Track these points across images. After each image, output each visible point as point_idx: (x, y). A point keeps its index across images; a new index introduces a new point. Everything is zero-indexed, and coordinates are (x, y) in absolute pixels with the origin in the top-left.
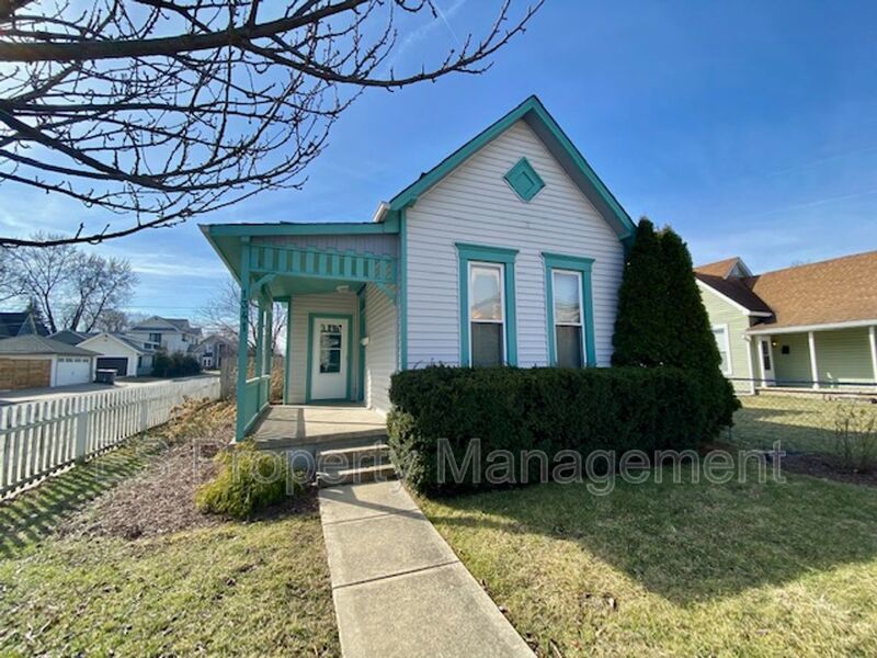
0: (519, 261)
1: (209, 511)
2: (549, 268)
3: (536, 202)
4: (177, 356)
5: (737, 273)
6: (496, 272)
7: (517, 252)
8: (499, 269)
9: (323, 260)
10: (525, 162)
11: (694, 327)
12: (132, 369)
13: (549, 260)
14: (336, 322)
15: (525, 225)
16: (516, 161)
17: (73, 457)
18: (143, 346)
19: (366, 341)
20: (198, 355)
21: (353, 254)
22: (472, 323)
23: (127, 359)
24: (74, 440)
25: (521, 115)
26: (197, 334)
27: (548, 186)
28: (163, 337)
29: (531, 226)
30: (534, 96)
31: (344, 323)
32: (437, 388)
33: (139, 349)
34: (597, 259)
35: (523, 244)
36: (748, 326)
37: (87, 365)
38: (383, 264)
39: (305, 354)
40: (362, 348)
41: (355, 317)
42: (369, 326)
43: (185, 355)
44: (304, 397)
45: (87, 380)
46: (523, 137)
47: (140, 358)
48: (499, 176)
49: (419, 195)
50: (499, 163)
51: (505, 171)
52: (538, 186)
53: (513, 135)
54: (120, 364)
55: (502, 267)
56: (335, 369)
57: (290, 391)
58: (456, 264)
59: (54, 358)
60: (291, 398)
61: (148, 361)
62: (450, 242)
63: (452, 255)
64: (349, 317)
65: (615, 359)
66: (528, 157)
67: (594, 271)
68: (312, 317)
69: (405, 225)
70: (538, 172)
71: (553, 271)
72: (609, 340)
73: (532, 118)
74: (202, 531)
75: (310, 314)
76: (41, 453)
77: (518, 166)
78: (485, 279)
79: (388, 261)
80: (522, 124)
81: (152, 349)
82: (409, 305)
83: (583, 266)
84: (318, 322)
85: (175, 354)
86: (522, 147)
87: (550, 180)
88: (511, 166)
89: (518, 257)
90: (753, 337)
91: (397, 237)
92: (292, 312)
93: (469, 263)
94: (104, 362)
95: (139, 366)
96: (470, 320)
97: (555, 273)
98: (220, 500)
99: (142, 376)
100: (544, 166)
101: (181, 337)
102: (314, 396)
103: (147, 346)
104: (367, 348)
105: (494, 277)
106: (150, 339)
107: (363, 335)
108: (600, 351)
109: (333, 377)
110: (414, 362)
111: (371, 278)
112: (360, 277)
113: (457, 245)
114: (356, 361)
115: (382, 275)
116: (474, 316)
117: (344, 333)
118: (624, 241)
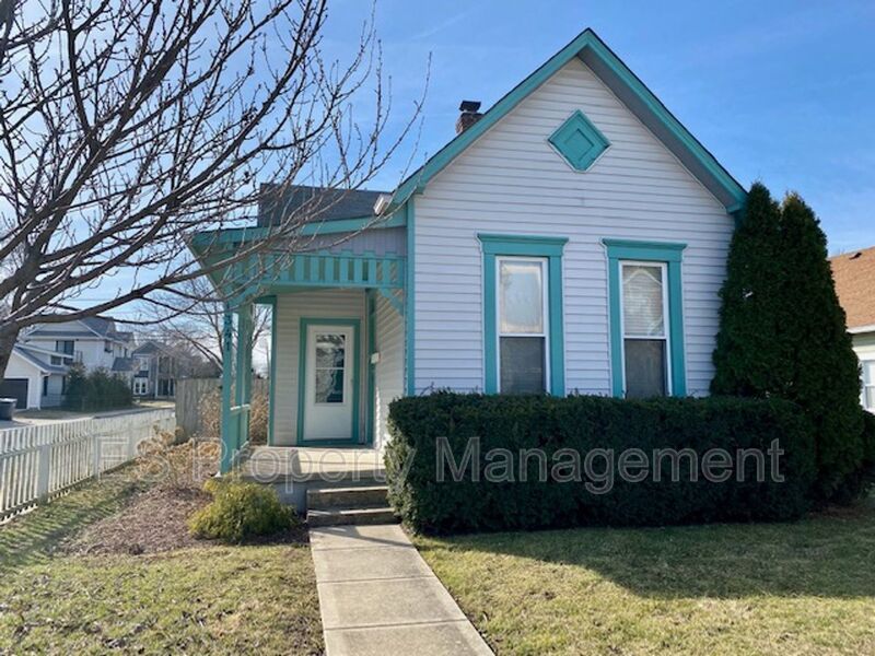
0: (569, 255)
1: (202, 536)
2: (613, 260)
3: (593, 171)
4: (99, 377)
6: (537, 269)
7: (565, 241)
8: (541, 264)
9: (315, 264)
10: (579, 116)
11: (818, 342)
12: (34, 398)
13: (613, 248)
14: (336, 331)
15: (578, 202)
16: (566, 116)
17: (35, 497)
18: (48, 361)
19: (375, 358)
20: (129, 375)
21: (349, 254)
22: (501, 337)
23: (27, 380)
24: (37, 477)
25: (575, 52)
26: (127, 341)
27: (615, 145)
28: (77, 347)
29: (587, 203)
30: (589, 29)
31: (349, 331)
32: (434, 416)
33: (43, 364)
34: (691, 244)
35: (574, 230)
38: (386, 264)
39: (296, 375)
40: (372, 367)
41: (363, 323)
42: (380, 334)
43: (110, 374)
44: (294, 434)
46: (576, 82)
47: (46, 380)
48: (542, 139)
49: (427, 182)
50: (542, 122)
51: (550, 131)
52: (598, 146)
53: (564, 80)
54: (19, 388)
55: (544, 261)
56: (336, 398)
57: (276, 427)
58: (480, 262)
60: (278, 435)
61: (56, 385)
62: (471, 234)
63: (475, 250)
64: (356, 323)
65: (714, 387)
66: (584, 109)
67: (685, 260)
68: (304, 323)
69: (413, 216)
70: (599, 127)
71: (621, 264)
72: (708, 358)
73: (589, 56)
74: (198, 550)
75: (302, 319)
76: (11, 487)
77: (569, 122)
78: (522, 277)
79: (393, 261)
80: (577, 63)
81: (62, 365)
82: (417, 316)
83: (670, 254)
84: (314, 331)
85: (97, 373)
86: (583, 96)
87: (618, 137)
88: (558, 124)
89: (566, 247)
91: (403, 230)
92: (279, 317)
93: (498, 259)
95: (45, 393)
96: (498, 334)
97: (625, 267)
98: (212, 525)
99: (48, 410)
100: (609, 118)
101: (102, 345)
102: (308, 435)
103: (55, 359)
104: (377, 368)
105: (534, 275)
106: (57, 351)
107: (373, 349)
108: (693, 374)
109: (334, 408)
110: (422, 387)
111: (371, 283)
112: (358, 282)
113: (480, 237)
114: (363, 383)
115: (386, 279)
116: (505, 328)
117: (348, 345)
118: (735, 215)
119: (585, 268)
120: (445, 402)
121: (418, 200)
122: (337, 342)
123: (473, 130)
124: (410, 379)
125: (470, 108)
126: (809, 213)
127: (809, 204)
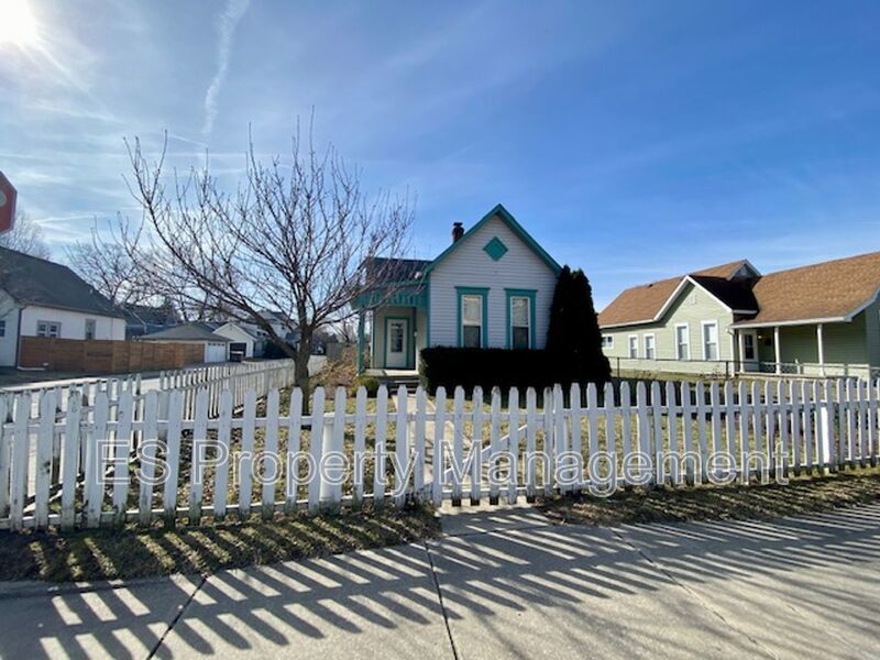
0: (490, 293)
2: (508, 296)
3: (502, 260)
4: (280, 342)
5: (744, 273)
7: (488, 289)
8: (480, 298)
10: (496, 239)
12: (250, 352)
13: (509, 292)
14: (400, 322)
15: (495, 273)
16: (491, 239)
18: (256, 334)
19: (416, 334)
20: (294, 341)
22: (463, 326)
23: (246, 344)
25: (494, 213)
27: (510, 250)
30: (500, 204)
31: (405, 322)
33: (253, 337)
34: (540, 290)
35: (492, 284)
36: (732, 322)
37: (224, 348)
38: (419, 298)
39: (383, 341)
40: (414, 338)
41: (411, 319)
42: (418, 323)
43: (285, 340)
44: (383, 364)
45: (223, 359)
46: (496, 225)
47: (255, 344)
48: (482, 248)
49: (436, 264)
50: (482, 241)
51: (484, 245)
52: (503, 250)
53: (492, 224)
54: (242, 347)
56: (399, 349)
57: (375, 362)
59: (206, 343)
61: (259, 346)
62: (453, 286)
63: (454, 292)
64: (408, 320)
66: (498, 236)
67: (538, 296)
68: (386, 319)
69: (430, 279)
70: (504, 243)
71: (512, 297)
73: (500, 214)
75: (386, 317)
77: (491, 242)
78: (472, 303)
79: (422, 297)
80: (496, 217)
81: (263, 337)
83: (531, 293)
84: (390, 322)
86: (498, 231)
87: (511, 247)
88: (488, 242)
89: (490, 292)
90: (736, 331)
92: (376, 316)
93: (463, 296)
94: (235, 347)
95: (254, 350)
97: (513, 299)
99: (256, 358)
100: (508, 239)
102: (388, 365)
103: (259, 334)
104: (416, 338)
105: (477, 301)
107: (415, 330)
109: (399, 354)
110: (432, 345)
111: (414, 305)
112: (409, 305)
113: (456, 287)
114: (411, 346)
115: (420, 302)
116: (465, 322)
117: (404, 328)
118: (558, 278)
119: (497, 299)
120: (440, 349)
121: (432, 273)
122: (399, 325)
123: (459, 241)
124: (428, 342)
125: (458, 231)
126: (586, 280)
127: (586, 274)
